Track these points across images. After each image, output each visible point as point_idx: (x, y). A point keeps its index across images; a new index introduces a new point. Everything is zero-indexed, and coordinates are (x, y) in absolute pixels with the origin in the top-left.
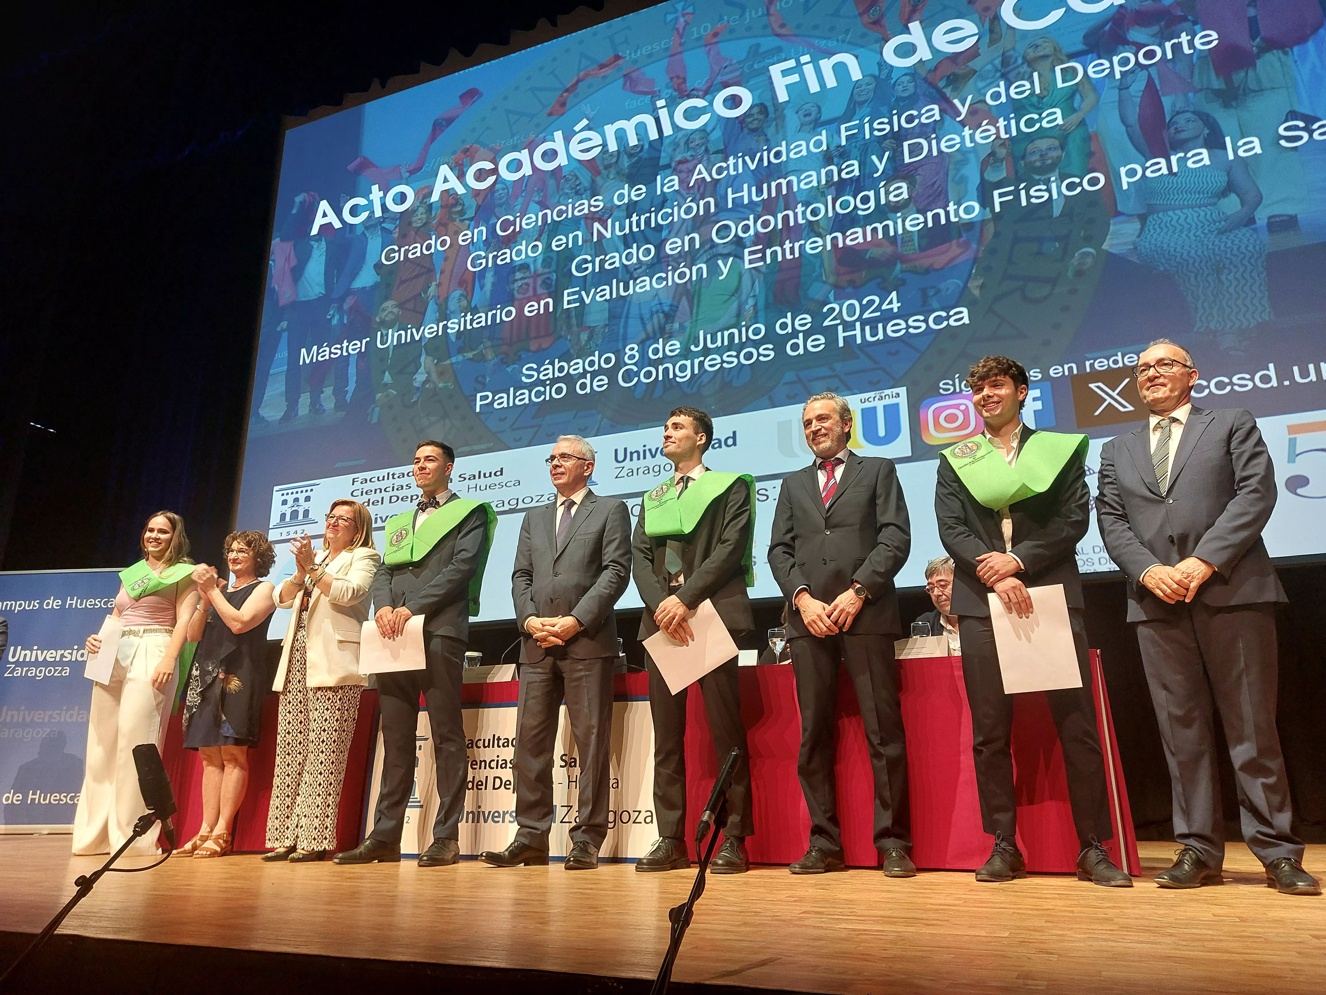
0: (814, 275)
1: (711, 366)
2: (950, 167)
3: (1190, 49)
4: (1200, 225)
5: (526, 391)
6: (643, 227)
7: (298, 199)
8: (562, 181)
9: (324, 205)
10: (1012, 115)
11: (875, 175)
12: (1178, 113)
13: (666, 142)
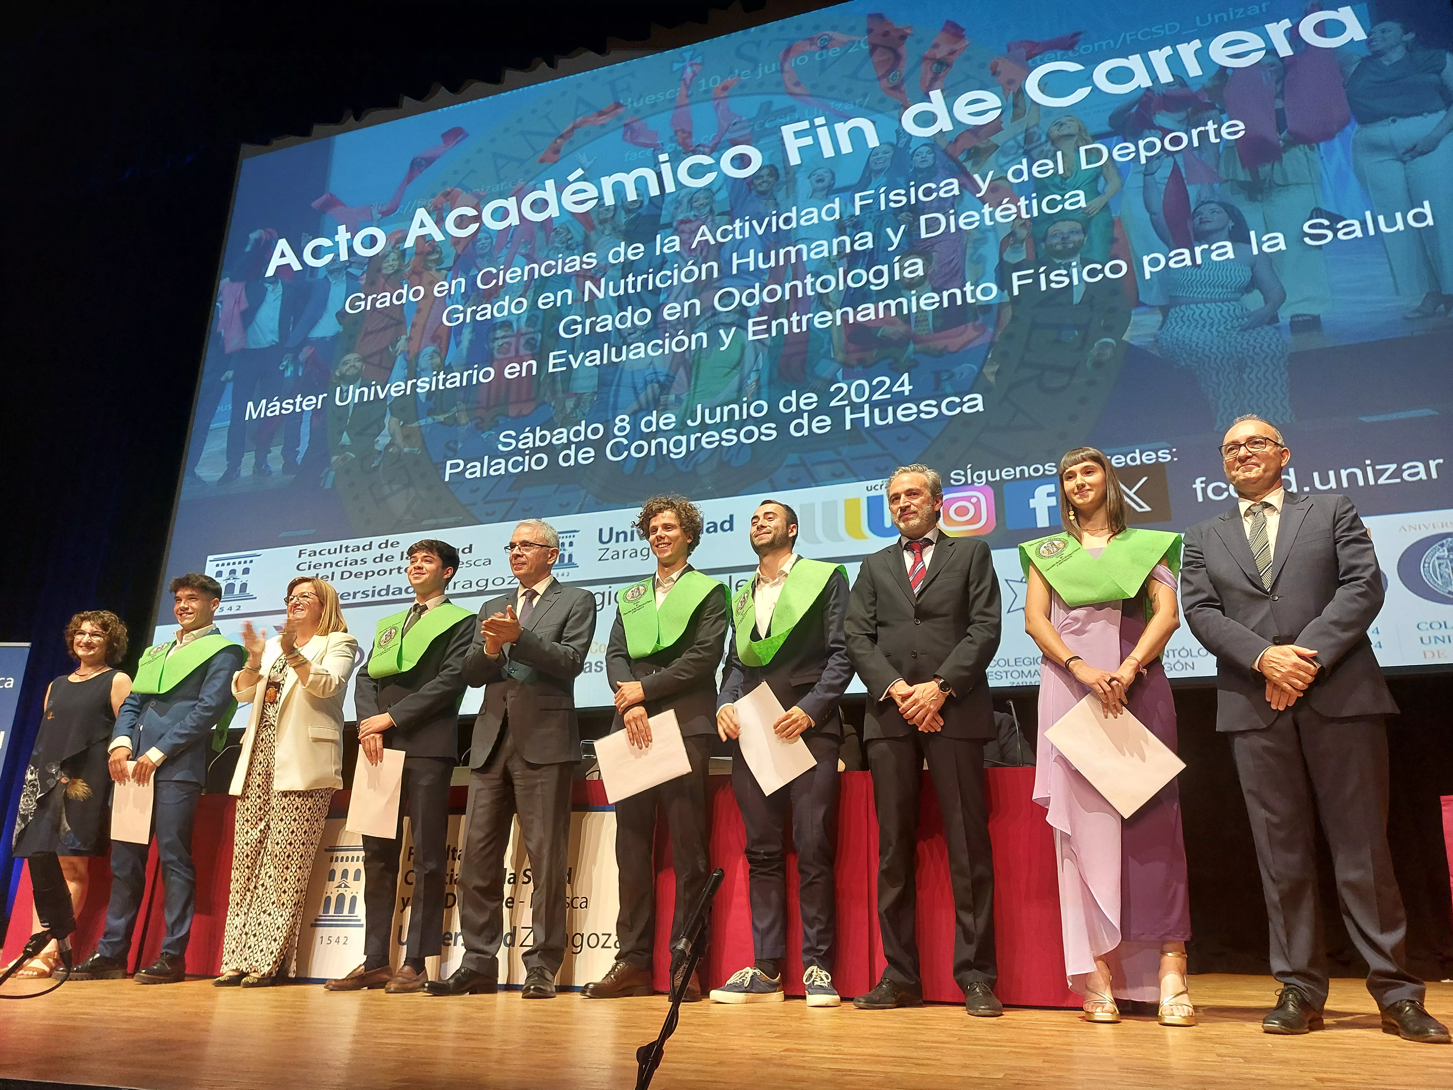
0: (822, 351)
1: (708, 443)
2: (968, 245)
3: (1216, 138)
4: (1223, 320)
5: (503, 461)
6: (639, 290)
7: (253, 236)
8: (553, 234)
9: (282, 244)
10: (1034, 195)
11: (890, 249)
12: (1203, 203)
13: (668, 199)
